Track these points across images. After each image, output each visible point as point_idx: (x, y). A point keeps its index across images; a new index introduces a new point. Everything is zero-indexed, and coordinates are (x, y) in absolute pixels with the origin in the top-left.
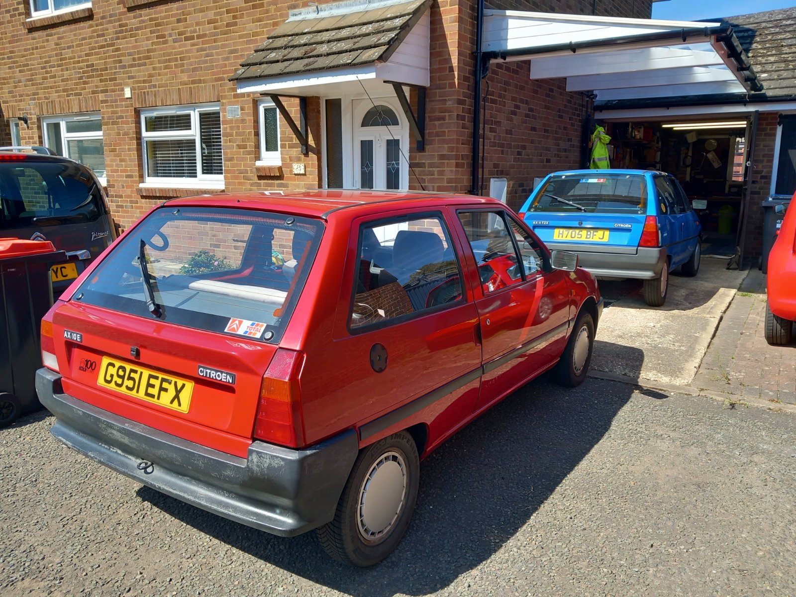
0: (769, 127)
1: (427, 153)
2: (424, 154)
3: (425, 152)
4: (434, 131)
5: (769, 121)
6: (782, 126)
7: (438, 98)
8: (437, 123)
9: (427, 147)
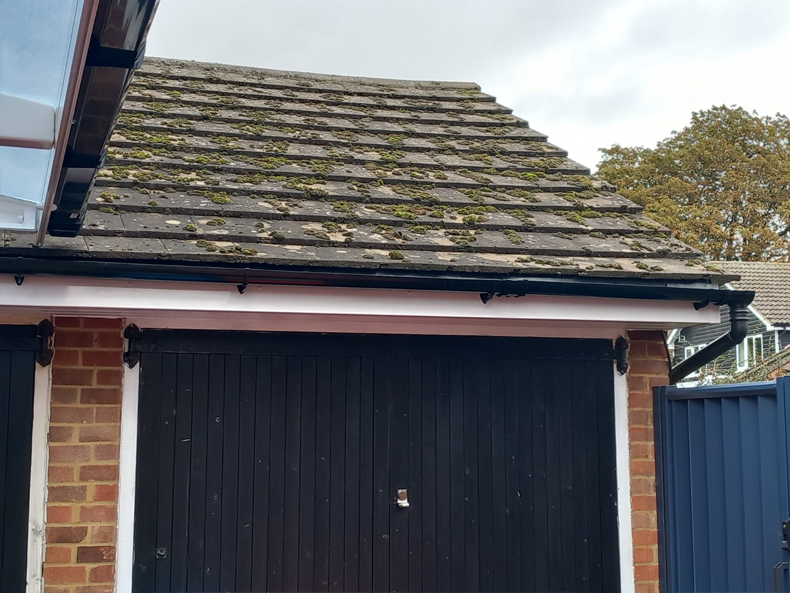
0: (96, 369)
5: (95, 348)
6: (137, 366)
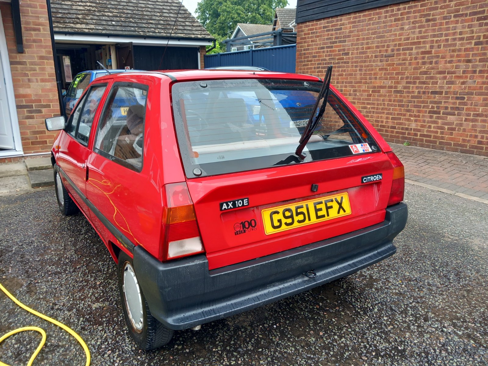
1: (27, 55)
2: (23, 55)
3: (25, 53)
4: (31, 38)
7: (30, 14)
8: (33, 33)
9: (26, 50)
